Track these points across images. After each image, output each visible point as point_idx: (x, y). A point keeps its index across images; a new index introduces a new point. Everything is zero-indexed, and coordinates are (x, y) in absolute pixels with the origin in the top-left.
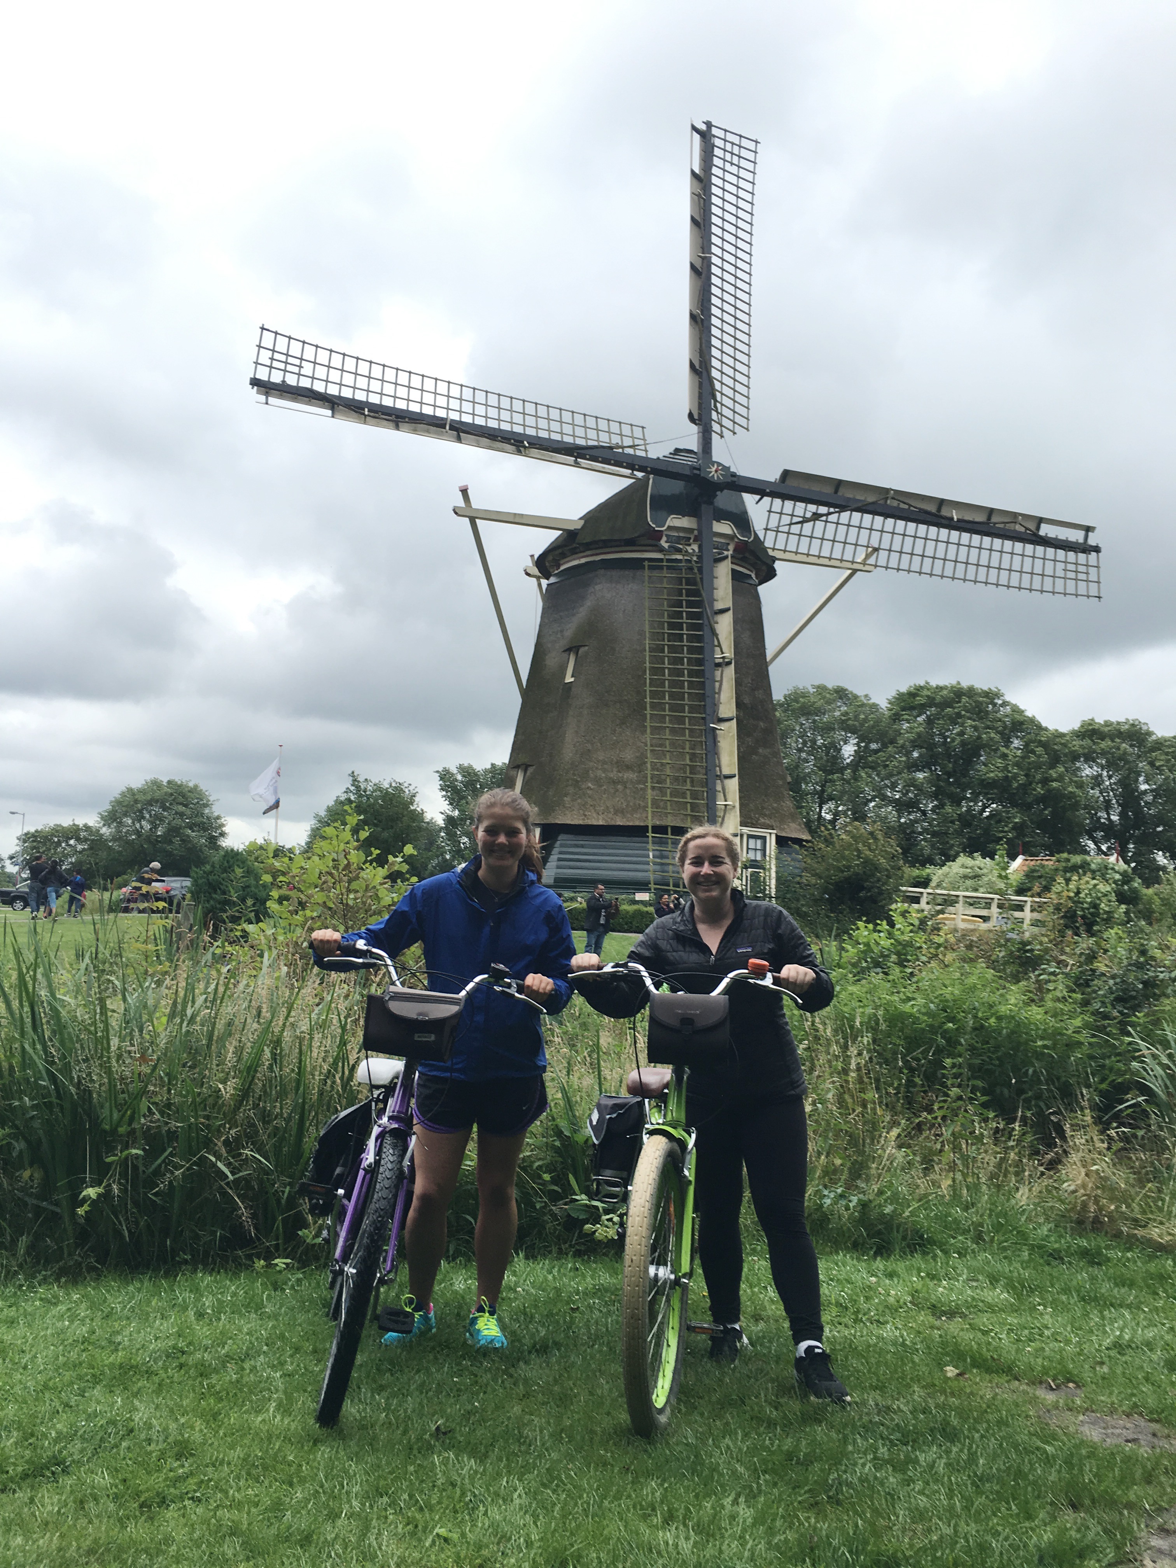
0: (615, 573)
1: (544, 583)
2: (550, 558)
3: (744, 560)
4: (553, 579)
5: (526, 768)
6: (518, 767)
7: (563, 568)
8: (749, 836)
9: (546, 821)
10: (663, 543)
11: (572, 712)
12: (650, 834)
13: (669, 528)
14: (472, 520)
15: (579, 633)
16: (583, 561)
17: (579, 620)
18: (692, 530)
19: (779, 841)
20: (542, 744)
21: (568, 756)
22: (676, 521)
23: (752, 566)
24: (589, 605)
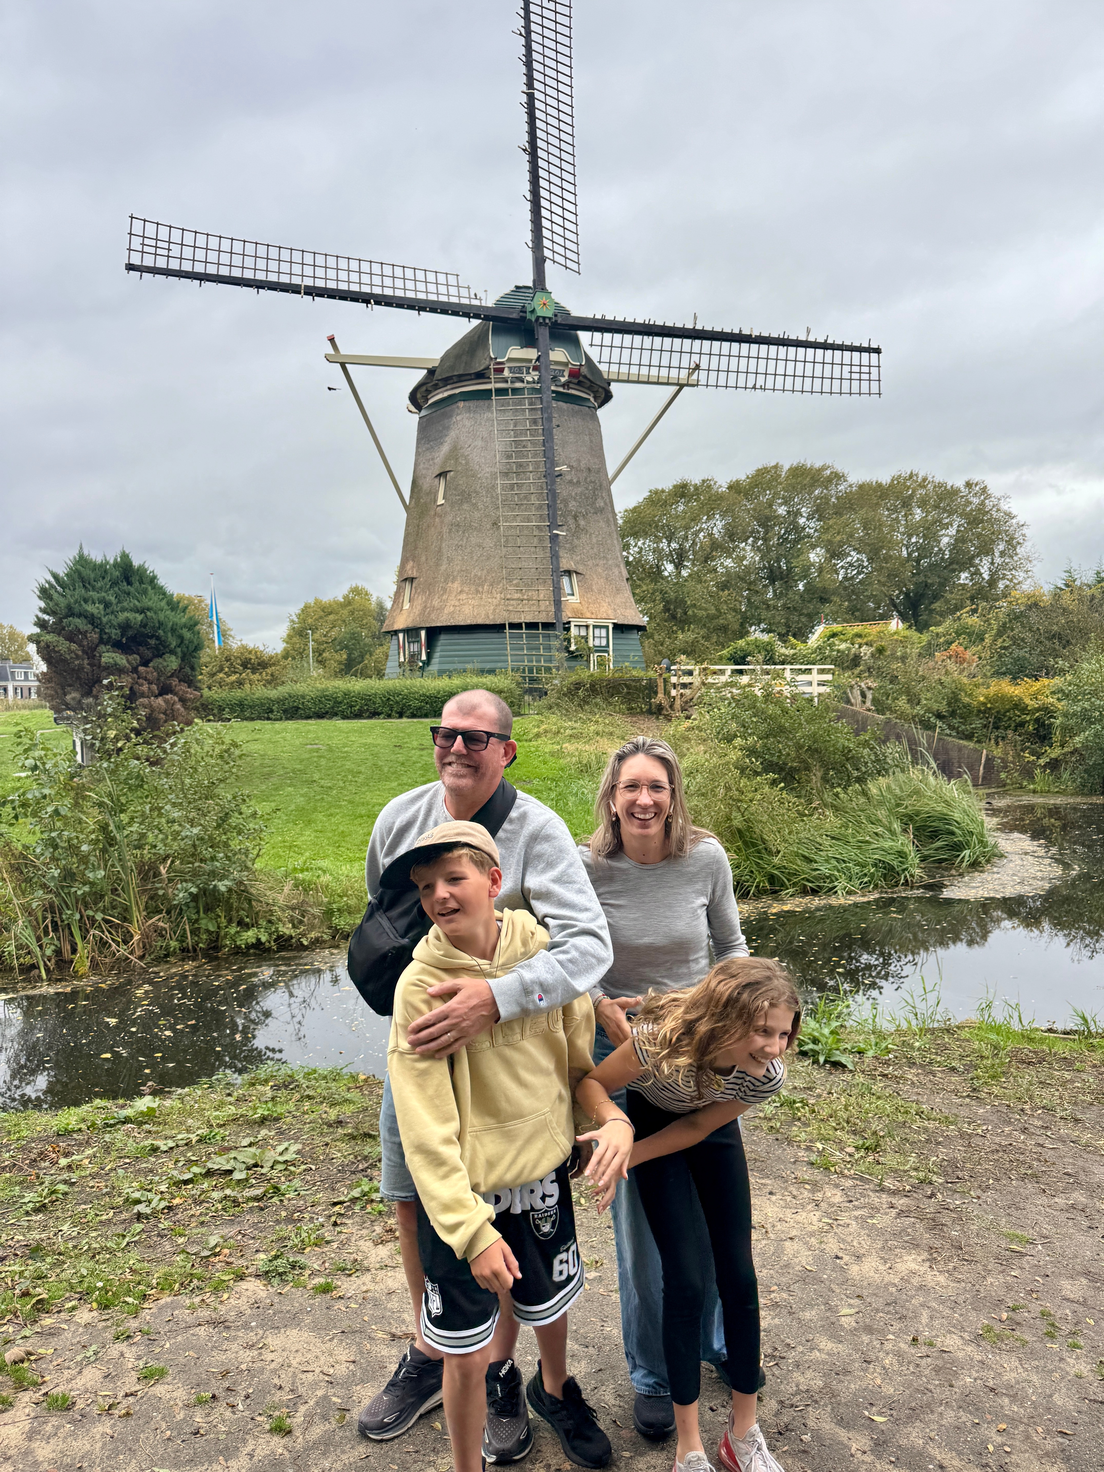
0: (472, 404)
1: (418, 415)
2: (421, 392)
3: (579, 383)
4: (424, 413)
5: (412, 580)
6: (406, 580)
7: (430, 402)
8: (595, 627)
9: (428, 625)
10: (506, 373)
11: (445, 530)
12: (507, 631)
13: (510, 360)
14: (343, 366)
15: (447, 458)
16: (446, 394)
17: (445, 448)
18: (530, 361)
19: (619, 628)
20: (423, 558)
21: (443, 568)
22: (516, 352)
23: (589, 388)
24: (453, 434)
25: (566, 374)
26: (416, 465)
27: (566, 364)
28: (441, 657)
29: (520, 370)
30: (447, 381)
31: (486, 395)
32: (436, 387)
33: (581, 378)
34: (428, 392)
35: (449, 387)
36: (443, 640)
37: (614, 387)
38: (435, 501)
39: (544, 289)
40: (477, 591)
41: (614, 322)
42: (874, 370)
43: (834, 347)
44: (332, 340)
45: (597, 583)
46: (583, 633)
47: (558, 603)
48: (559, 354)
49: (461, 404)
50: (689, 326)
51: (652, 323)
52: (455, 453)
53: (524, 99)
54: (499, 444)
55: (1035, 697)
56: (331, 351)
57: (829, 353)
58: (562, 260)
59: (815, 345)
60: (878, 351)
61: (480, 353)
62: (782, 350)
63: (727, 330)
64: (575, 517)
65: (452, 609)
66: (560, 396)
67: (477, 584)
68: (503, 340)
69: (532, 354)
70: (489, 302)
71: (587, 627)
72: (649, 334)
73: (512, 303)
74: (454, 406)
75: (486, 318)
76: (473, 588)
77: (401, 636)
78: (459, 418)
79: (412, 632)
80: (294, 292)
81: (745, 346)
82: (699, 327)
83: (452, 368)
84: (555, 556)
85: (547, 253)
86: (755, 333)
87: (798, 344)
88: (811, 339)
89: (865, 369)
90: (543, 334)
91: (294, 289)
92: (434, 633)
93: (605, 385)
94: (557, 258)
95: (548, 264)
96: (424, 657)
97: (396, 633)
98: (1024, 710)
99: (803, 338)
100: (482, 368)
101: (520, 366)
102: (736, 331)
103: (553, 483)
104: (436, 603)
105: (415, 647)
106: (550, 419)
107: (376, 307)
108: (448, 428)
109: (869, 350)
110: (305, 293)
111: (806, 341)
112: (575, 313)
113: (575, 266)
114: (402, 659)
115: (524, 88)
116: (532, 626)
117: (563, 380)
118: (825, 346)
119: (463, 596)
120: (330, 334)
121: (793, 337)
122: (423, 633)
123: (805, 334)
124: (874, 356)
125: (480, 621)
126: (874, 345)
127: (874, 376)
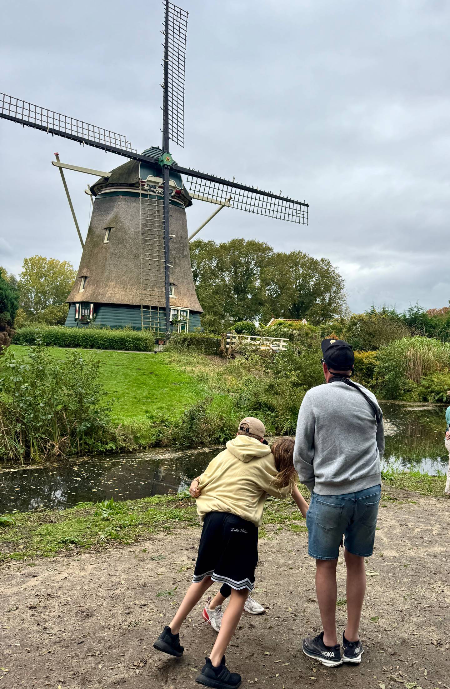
0: (127, 198)
1: (94, 198)
2: (96, 188)
3: (179, 197)
4: (98, 197)
5: (86, 278)
6: (82, 277)
7: (102, 192)
8: (181, 311)
9: (96, 302)
10: (146, 187)
11: (108, 256)
12: (142, 309)
13: (148, 181)
14: (61, 169)
15: (111, 222)
16: (112, 190)
17: (110, 216)
18: (158, 183)
19: (192, 313)
20: (94, 268)
21: (106, 274)
22: (151, 178)
23: (183, 200)
24: (115, 210)
25: (174, 192)
26: (91, 221)
27: (174, 188)
28: (102, 318)
29: (153, 187)
30: (113, 185)
31: (136, 195)
32: (107, 186)
33: (181, 195)
34: (102, 187)
35: (114, 187)
36: (102, 310)
37: (193, 201)
38: (103, 240)
39: (168, 152)
40: (124, 288)
41: (198, 173)
42: (306, 214)
43: (290, 201)
44: (57, 155)
45: (183, 290)
46: (176, 313)
47: (168, 299)
48: (172, 183)
49: (121, 197)
50: (231, 181)
51: (215, 176)
52: (116, 219)
53: (163, 63)
54: (141, 219)
55: (367, 358)
56: (55, 160)
57: (288, 203)
58: (176, 140)
59: (283, 199)
60: (307, 206)
61: (133, 175)
62: (270, 198)
63: (247, 186)
64: (174, 258)
65: (110, 295)
66: (173, 203)
67: (124, 285)
68: (145, 171)
69: (160, 180)
70: (140, 152)
71: (178, 311)
72: (213, 181)
73: (151, 155)
74: (117, 197)
75: (139, 160)
76: (122, 286)
77: (77, 305)
78: (119, 203)
79: (85, 304)
80: (43, 130)
81: (254, 194)
82: (235, 182)
83: (119, 179)
84: (167, 276)
85: (170, 136)
86: (259, 189)
87: (276, 197)
88: (282, 196)
89: (302, 213)
90: (167, 173)
91: (44, 129)
92: (98, 306)
93: (190, 199)
94: (174, 138)
95: (170, 141)
96: (91, 317)
97: (74, 303)
98: (363, 363)
99: (278, 195)
100: (134, 182)
101: (153, 185)
102: (251, 187)
103: (168, 242)
104: (101, 291)
105: (86, 312)
106: (168, 212)
107: (85, 145)
108: (113, 207)
109: (304, 205)
110: (49, 132)
111: (279, 197)
112: (179, 165)
113: (181, 144)
114: (77, 317)
115: (164, 58)
116: (154, 308)
117: (172, 194)
118: (287, 200)
119: (117, 289)
120: (56, 152)
121: (274, 194)
122: (92, 305)
123: (279, 194)
124: (306, 207)
125: (125, 303)
126: (306, 203)
127: (306, 216)
